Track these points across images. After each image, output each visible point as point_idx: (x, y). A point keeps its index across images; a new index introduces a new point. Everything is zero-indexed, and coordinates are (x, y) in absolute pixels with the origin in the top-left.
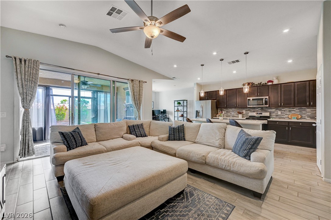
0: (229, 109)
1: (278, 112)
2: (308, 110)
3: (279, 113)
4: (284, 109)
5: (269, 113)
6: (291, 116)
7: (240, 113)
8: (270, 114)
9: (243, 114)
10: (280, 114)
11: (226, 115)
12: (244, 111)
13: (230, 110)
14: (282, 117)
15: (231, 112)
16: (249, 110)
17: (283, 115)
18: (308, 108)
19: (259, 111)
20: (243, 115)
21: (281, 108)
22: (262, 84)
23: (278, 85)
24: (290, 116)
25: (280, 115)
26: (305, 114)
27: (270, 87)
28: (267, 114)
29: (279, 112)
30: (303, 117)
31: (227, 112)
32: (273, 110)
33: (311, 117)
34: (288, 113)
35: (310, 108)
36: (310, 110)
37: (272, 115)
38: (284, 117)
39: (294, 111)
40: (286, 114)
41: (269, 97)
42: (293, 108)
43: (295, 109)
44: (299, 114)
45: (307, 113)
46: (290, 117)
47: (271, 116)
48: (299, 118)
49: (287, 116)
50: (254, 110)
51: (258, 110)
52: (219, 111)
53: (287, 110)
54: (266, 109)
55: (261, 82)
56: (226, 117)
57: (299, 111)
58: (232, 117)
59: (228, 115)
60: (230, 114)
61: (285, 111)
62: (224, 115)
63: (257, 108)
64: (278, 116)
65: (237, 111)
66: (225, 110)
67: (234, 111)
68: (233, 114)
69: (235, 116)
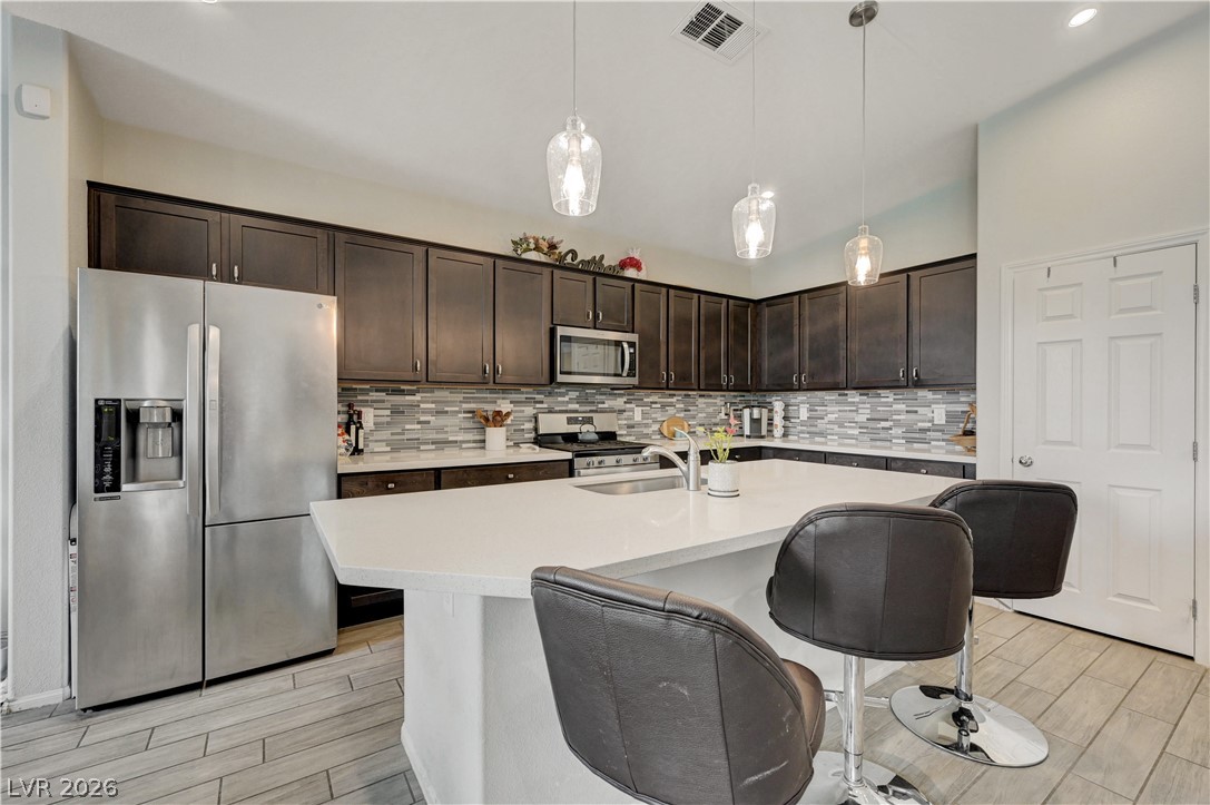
0: (412, 393)
1: (633, 410)
2: (701, 402)
3: (638, 415)
4: (648, 396)
6: (669, 427)
7: (489, 420)
10: (640, 419)
11: (385, 434)
12: (508, 408)
13: (418, 397)
14: (645, 431)
15: (425, 412)
17: (647, 426)
21: (642, 392)
22: (606, 264)
23: (659, 289)
24: (665, 424)
25: (639, 424)
26: (694, 417)
27: (636, 293)
29: (636, 409)
30: (692, 429)
31: (396, 411)
32: (619, 403)
33: (706, 427)
34: (659, 416)
35: (703, 396)
36: (704, 403)
38: (649, 431)
39: (672, 405)
40: (655, 421)
42: (670, 396)
43: (674, 400)
44: (683, 419)
45: (700, 415)
46: (664, 432)
49: (656, 427)
50: (550, 399)
53: (656, 403)
54: (596, 394)
55: (602, 257)
56: (388, 449)
57: (682, 406)
58: (433, 447)
59: (405, 437)
60: (419, 426)
61: (654, 406)
62: (376, 441)
63: (563, 390)
64: (633, 427)
65: (465, 406)
66: (383, 401)
67: (446, 409)
68: (440, 430)
69: (451, 439)
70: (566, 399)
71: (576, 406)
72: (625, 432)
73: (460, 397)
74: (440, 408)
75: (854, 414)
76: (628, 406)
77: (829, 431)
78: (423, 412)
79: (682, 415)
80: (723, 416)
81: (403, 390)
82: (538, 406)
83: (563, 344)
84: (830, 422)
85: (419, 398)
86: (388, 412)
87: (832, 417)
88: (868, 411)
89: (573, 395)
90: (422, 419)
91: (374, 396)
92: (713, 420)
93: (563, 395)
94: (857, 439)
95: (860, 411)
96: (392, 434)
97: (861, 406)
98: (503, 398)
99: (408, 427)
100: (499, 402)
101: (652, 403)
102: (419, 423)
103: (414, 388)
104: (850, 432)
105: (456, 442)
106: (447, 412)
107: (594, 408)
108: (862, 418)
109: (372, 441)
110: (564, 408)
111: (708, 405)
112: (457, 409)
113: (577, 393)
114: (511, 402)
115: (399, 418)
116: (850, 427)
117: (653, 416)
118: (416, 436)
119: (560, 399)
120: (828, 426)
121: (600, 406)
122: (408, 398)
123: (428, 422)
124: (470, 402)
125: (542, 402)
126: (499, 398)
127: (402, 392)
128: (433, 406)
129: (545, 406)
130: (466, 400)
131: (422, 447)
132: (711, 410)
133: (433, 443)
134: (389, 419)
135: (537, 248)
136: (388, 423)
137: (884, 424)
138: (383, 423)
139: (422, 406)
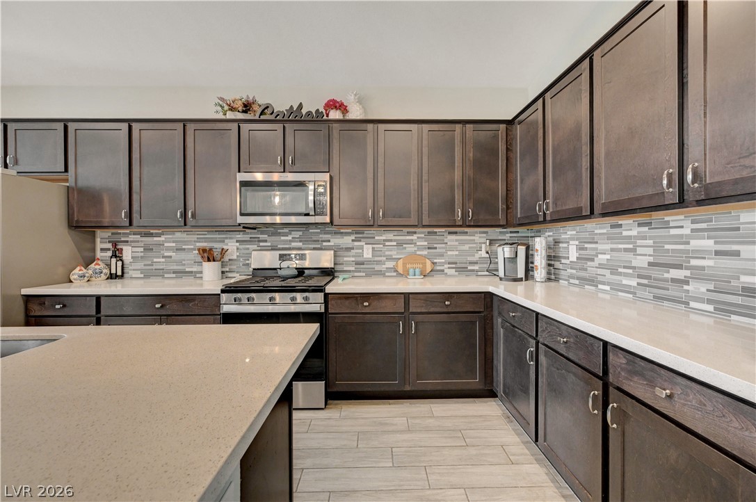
0: (159, 235)
1: (362, 248)
2: (451, 240)
3: (368, 253)
4: (381, 234)
5: (332, 252)
6: (404, 264)
7: (208, 256)
8: (335, 256)
9: (226, 258)
10: (371, 257)
11: (140, 265)
12: (232, 246)
13: (162, 238)
14: (377, 268)
15: (168, 249)
16: (251, 241)
17: (379, 262)
18: (450, 233)
19: (294, 244)
20: (223, 266)
21: (372, 232)
22: (304, 111)
23: (363, 126)
24: (400, 262)
25: (369, 262)
26: (441, 255)
27: (335, 133)
28: (326, 260)
29: (365, 246)
30: (438, 268)
31: (148, 249)
32: (347, 241)
33: (458, 265)
34: (394, 254)
35: (456, 233)
36: (457, 240)
37: (340, 260)
38: (383, 267)
39: (411, 242)
40: (390, 258)
41: (331, 178)
42: (409, 233)
43: (414, 237)
44: (425, 257)
45: (449, 253)
46: (400, 270)
47: (338, 268)
48: (428, 272)
49: (390, 264)
50: (273, 238)
51: (290, 241)
52: (99, 245)
53: (391, 241)
54: (320, 233)
55: (300, 106)
56: (142, 276)
57: (426, 243)
58: (174, 275)
59: (154, 267)
60: (163, 260)
61: (387, 244)
62: (134, 270)
63: (286, 230)
64: (363, 264)
65: (198, 244)
66: (138, 242)
67: (184, 247)
68: (180, 262)
69: (187, 270)
70: (290, 238)
71: (300, 244)
72: (353, 269)
73: (194, 237)
74: (179, 246)
75: (630, 256)
76: (356, 243)
77: (600, 278)
78: (166, 250)
79: (425, 252)
80: (483, 254)
81: (152, 234)
82: (261, 244)
83: (243, 188)
84: (601, 266)
85: (164, 239)
86: (142, 249)
87: (603, 258)
88: (650, 251)
89: (297, 234)
90: (166, 254)
91: (132, 238)
92: (470, 259)
93: (286, 235)
94: (634, 293)
95: (639, 250)
96: (145, 265)
97: (639, 242)
98: (230, 238)
99: (155, 260)
100: (226, 241)
101: (384, 240)
102: (164, 257)
103: (160, 231)
104: (625, 282)
105: (192, 272)
106: (184, 249)
107: (319, 246)
108: (641, 262)
109: (131, 270)
110: (287, 246)
111: (462, 243)
112: (192, 247)
113: (301, 233)
114: (237, 241)
115: (150, 254)
116: (626, 275)
117: (387, 253)
118: (161, 267)
119: (283, 238)
120: (600, 271)
121: (325, 244)
122: (155, 239)
123: (170, 257)
124: (202, 242)
125: (266, 241)
126: (227, 238)
127: (151, 235)
128: (174, 245)
129: (269, 244)
130: (199, 240)
131: (166, 276)
132: (466, 247)
133: (174, 273)
134: (142, 254)
135: (232, 109)
136: (142, 257)
137: (674, 274)
138: (138, 257)
139: (166, 245)
